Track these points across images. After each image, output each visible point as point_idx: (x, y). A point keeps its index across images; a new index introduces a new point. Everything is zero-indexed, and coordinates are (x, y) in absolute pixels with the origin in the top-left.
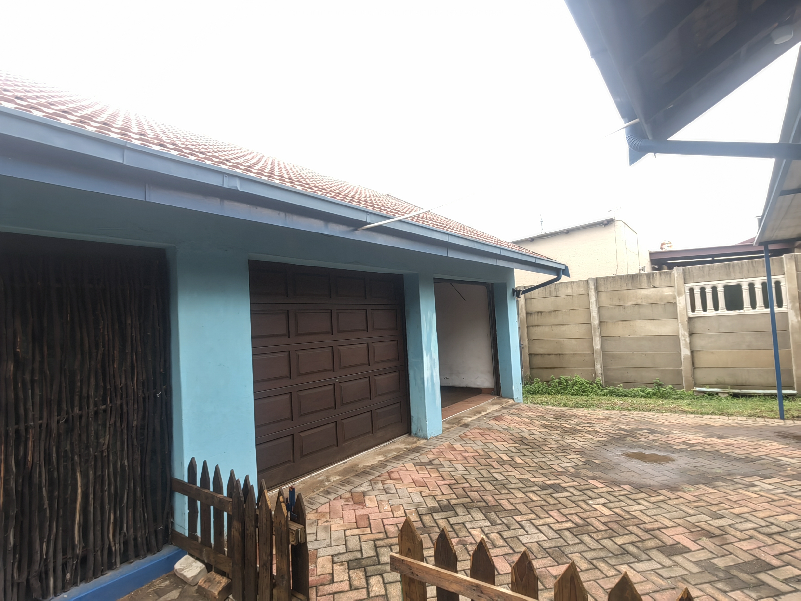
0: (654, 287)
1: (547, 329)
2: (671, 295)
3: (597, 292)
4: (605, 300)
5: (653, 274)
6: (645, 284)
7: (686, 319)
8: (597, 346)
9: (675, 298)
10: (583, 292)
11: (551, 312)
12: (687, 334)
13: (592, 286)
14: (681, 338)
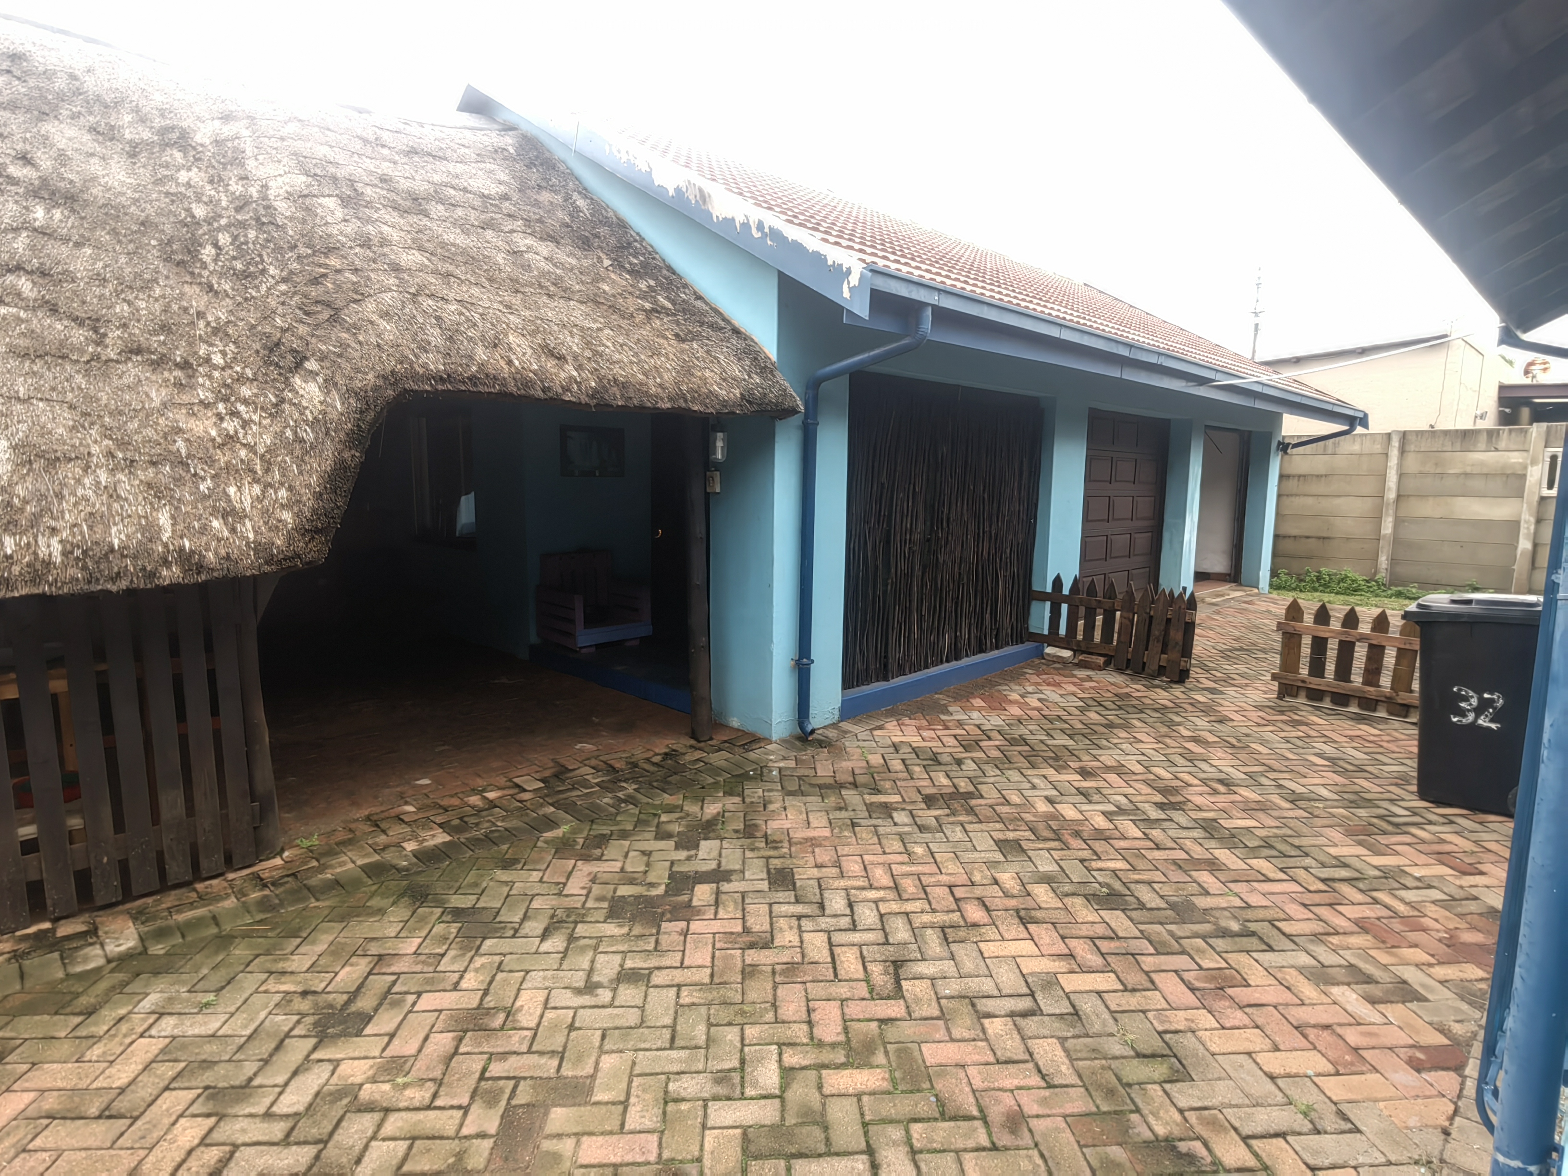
0: (1497, 450)
1: (1310, 501)
2: (1520, 463)
3: (1403, 451)
4: (1413, 464)
5: (1499, 430)
6: (1482, 445)
7: (1536, 498)
8: (1387, 527)
9: (1526, 468)
10: (1380, 451)
11: (1322, 476)
12: (1533, 520)
13: (1395, 443)
14: (1523, 525)
